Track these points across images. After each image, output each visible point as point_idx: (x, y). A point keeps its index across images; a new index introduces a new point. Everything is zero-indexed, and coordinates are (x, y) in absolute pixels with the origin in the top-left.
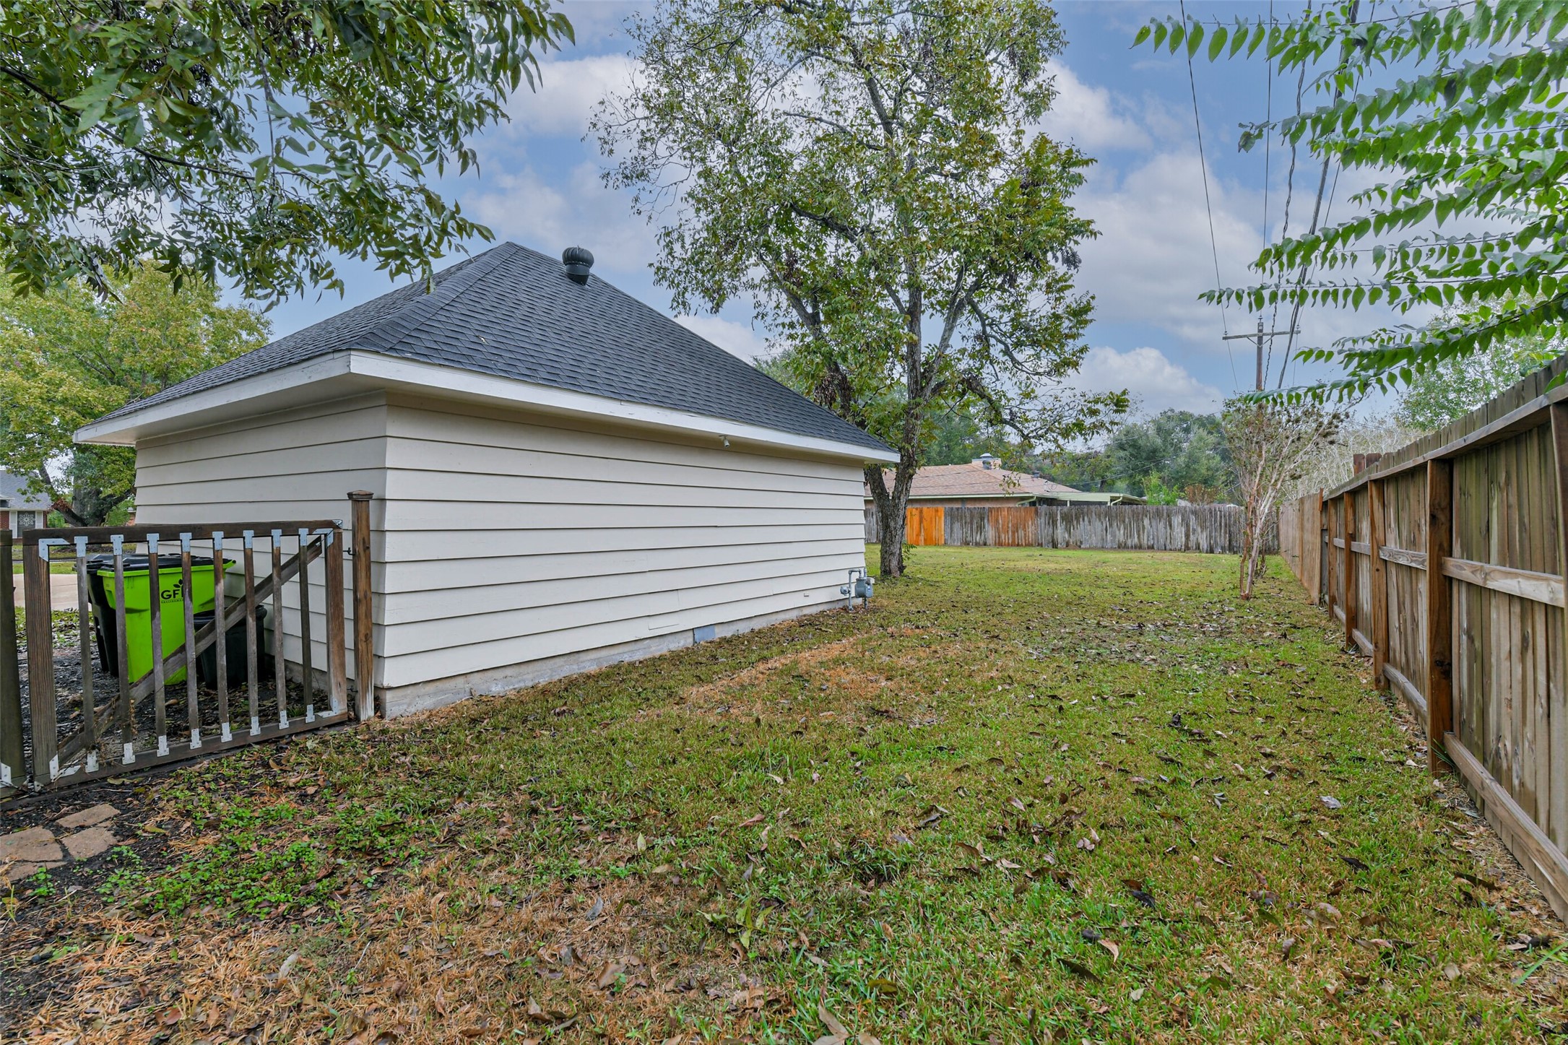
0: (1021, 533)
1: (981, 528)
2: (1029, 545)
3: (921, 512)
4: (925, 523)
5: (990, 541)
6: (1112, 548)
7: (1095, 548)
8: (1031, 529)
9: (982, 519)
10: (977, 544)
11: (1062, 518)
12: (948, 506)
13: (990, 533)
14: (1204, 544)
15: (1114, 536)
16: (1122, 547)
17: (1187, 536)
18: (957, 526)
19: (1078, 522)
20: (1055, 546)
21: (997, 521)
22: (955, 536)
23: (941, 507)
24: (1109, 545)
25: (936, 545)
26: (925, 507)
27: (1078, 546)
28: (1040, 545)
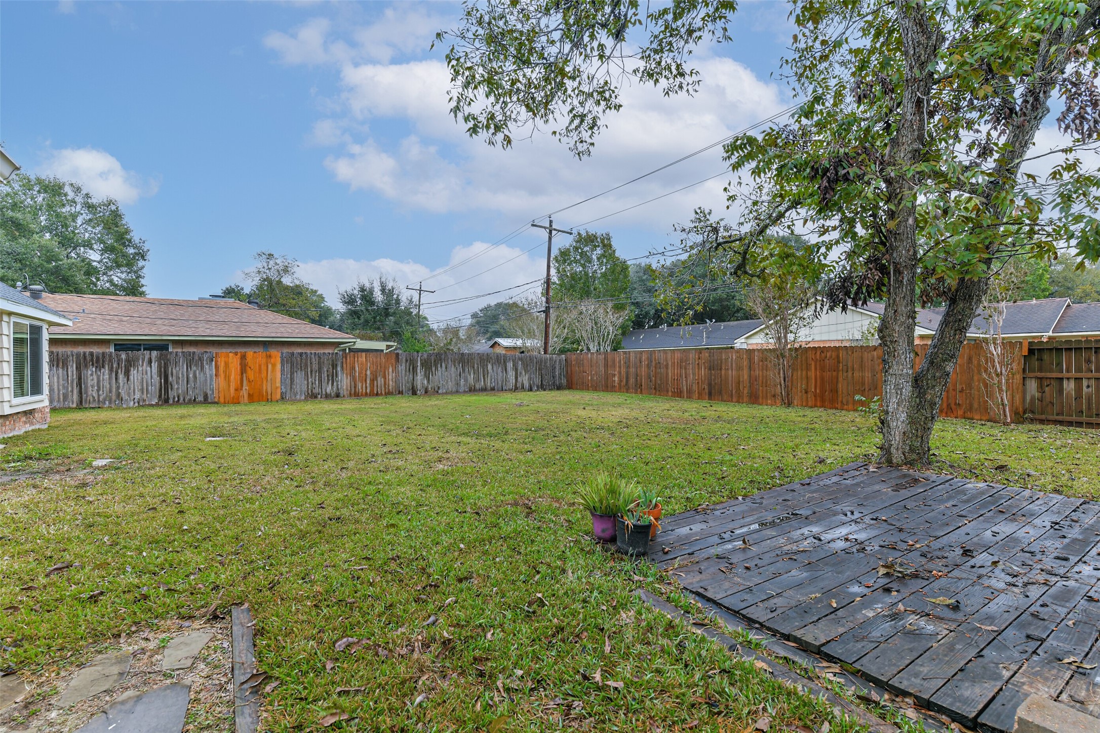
0: (380, 380)
1: (333, 377)
2: (389, 394)
3: (243, 357)
4: (251, 374)
5: (344, 391)
6: (465, 392)
7: (451, 393)
8: (391, 375)
9: (334, 366)
10: (327, 397)
11: (422, 365)
12: (286, 350)
13: (344, 381)
14: (527, 385)
15: (466, 380)
16: (472, 390)
17: (516, 378)
18: (299, 377)
19: (436, 369)
20: (414, 393)
21: (353, 368)
22: (297, 388)
23: (276, 353)
24: (462, 390)
25: (268, 400)
26: (250, 352)
27: (436, 392)
28: (401, 393)
